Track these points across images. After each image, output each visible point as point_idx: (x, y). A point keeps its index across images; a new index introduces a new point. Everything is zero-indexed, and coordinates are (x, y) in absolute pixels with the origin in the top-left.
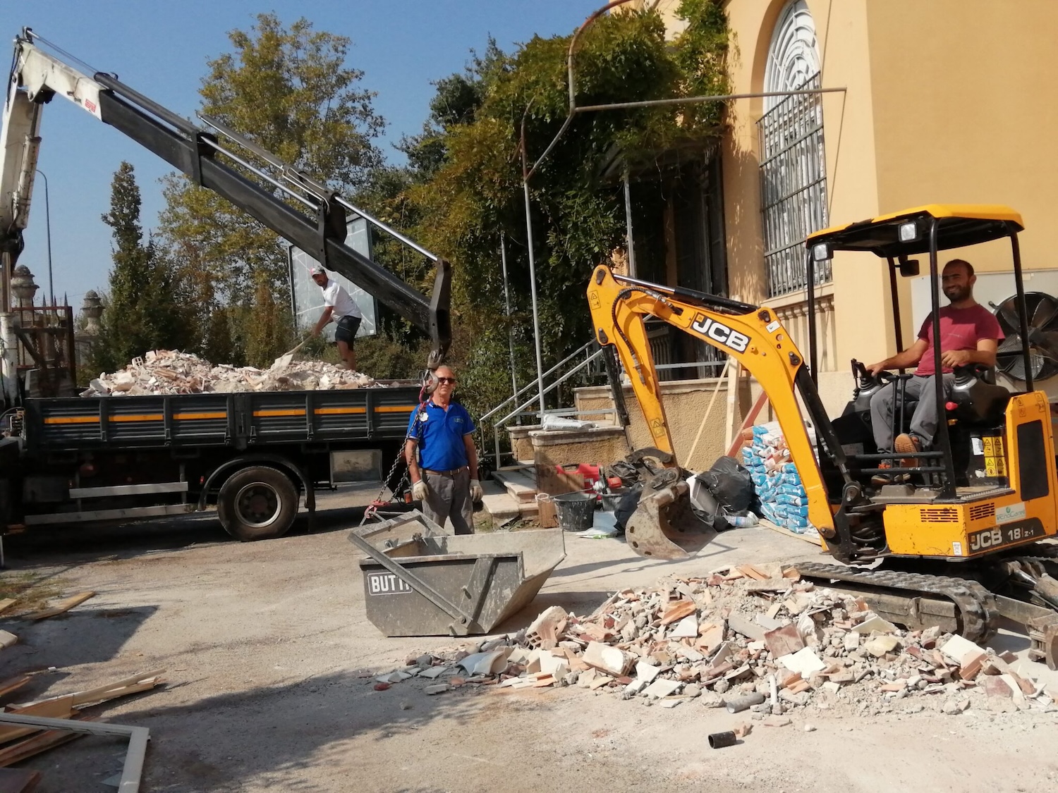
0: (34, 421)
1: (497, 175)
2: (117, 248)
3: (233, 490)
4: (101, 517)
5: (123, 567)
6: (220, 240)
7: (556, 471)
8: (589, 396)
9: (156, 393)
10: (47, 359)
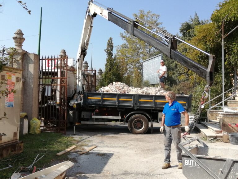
0: (85, 98)
1: (212, 38)
2: (107, 58)
3: (132, 121)
4: (99, 124)
5: (103, 138)
6: (127, 60)
7: (228, 125)
8: (233, 103)
9: (115, 93)
10: (89, 82)
